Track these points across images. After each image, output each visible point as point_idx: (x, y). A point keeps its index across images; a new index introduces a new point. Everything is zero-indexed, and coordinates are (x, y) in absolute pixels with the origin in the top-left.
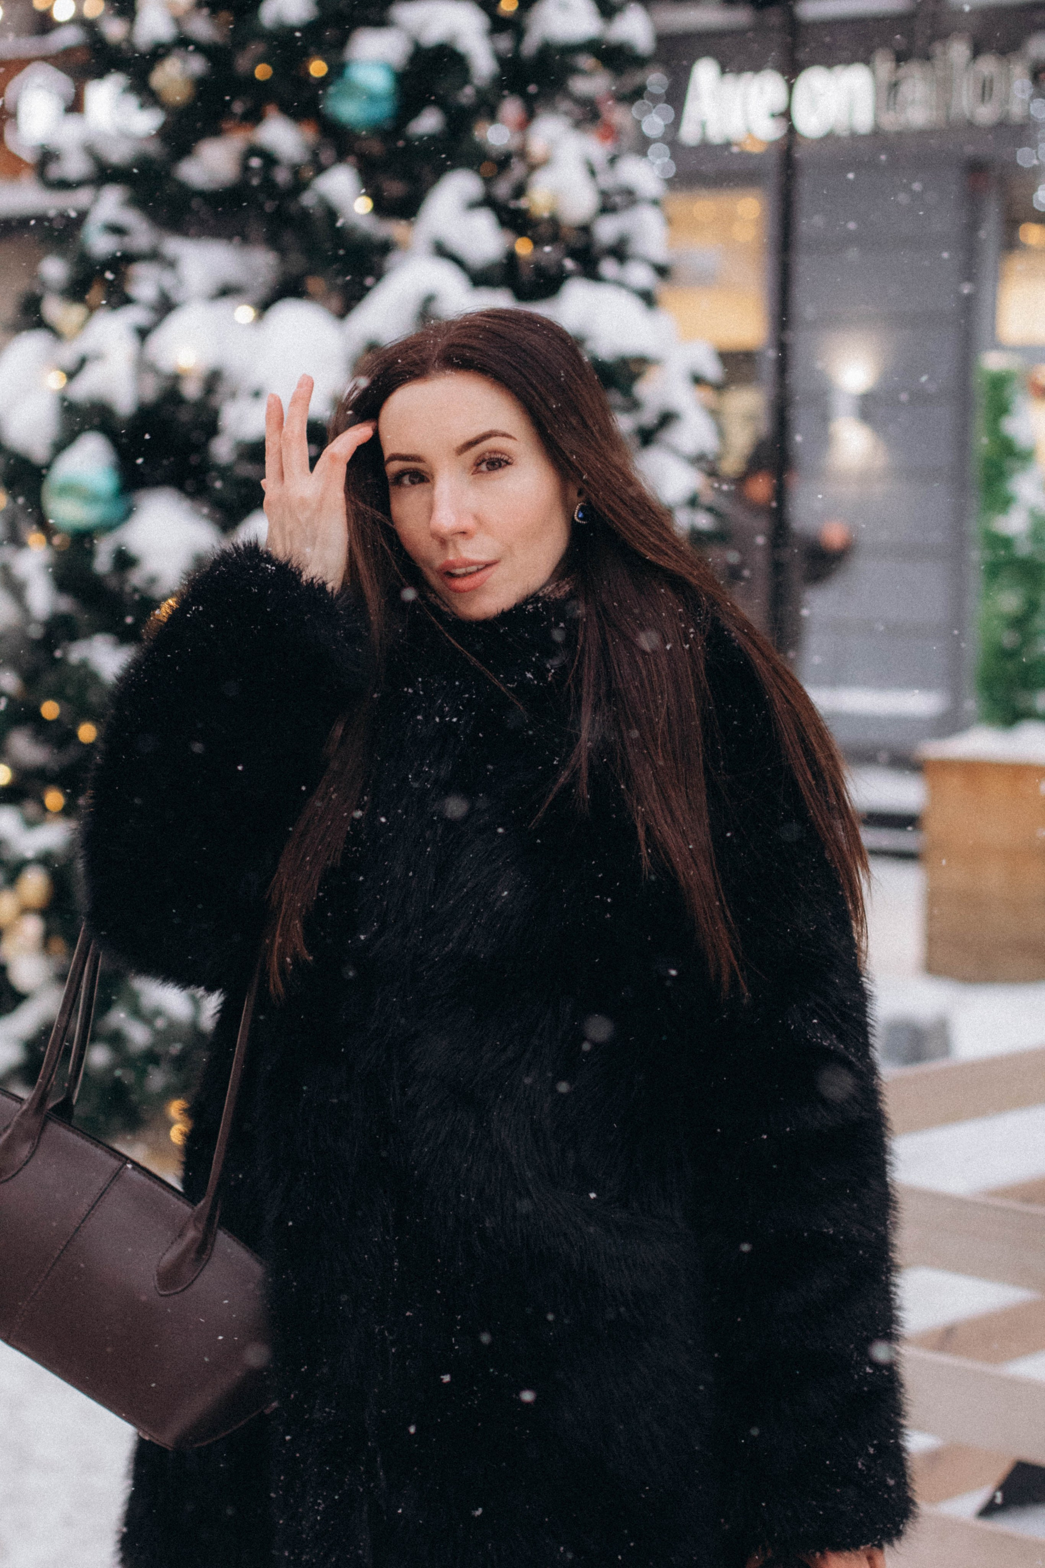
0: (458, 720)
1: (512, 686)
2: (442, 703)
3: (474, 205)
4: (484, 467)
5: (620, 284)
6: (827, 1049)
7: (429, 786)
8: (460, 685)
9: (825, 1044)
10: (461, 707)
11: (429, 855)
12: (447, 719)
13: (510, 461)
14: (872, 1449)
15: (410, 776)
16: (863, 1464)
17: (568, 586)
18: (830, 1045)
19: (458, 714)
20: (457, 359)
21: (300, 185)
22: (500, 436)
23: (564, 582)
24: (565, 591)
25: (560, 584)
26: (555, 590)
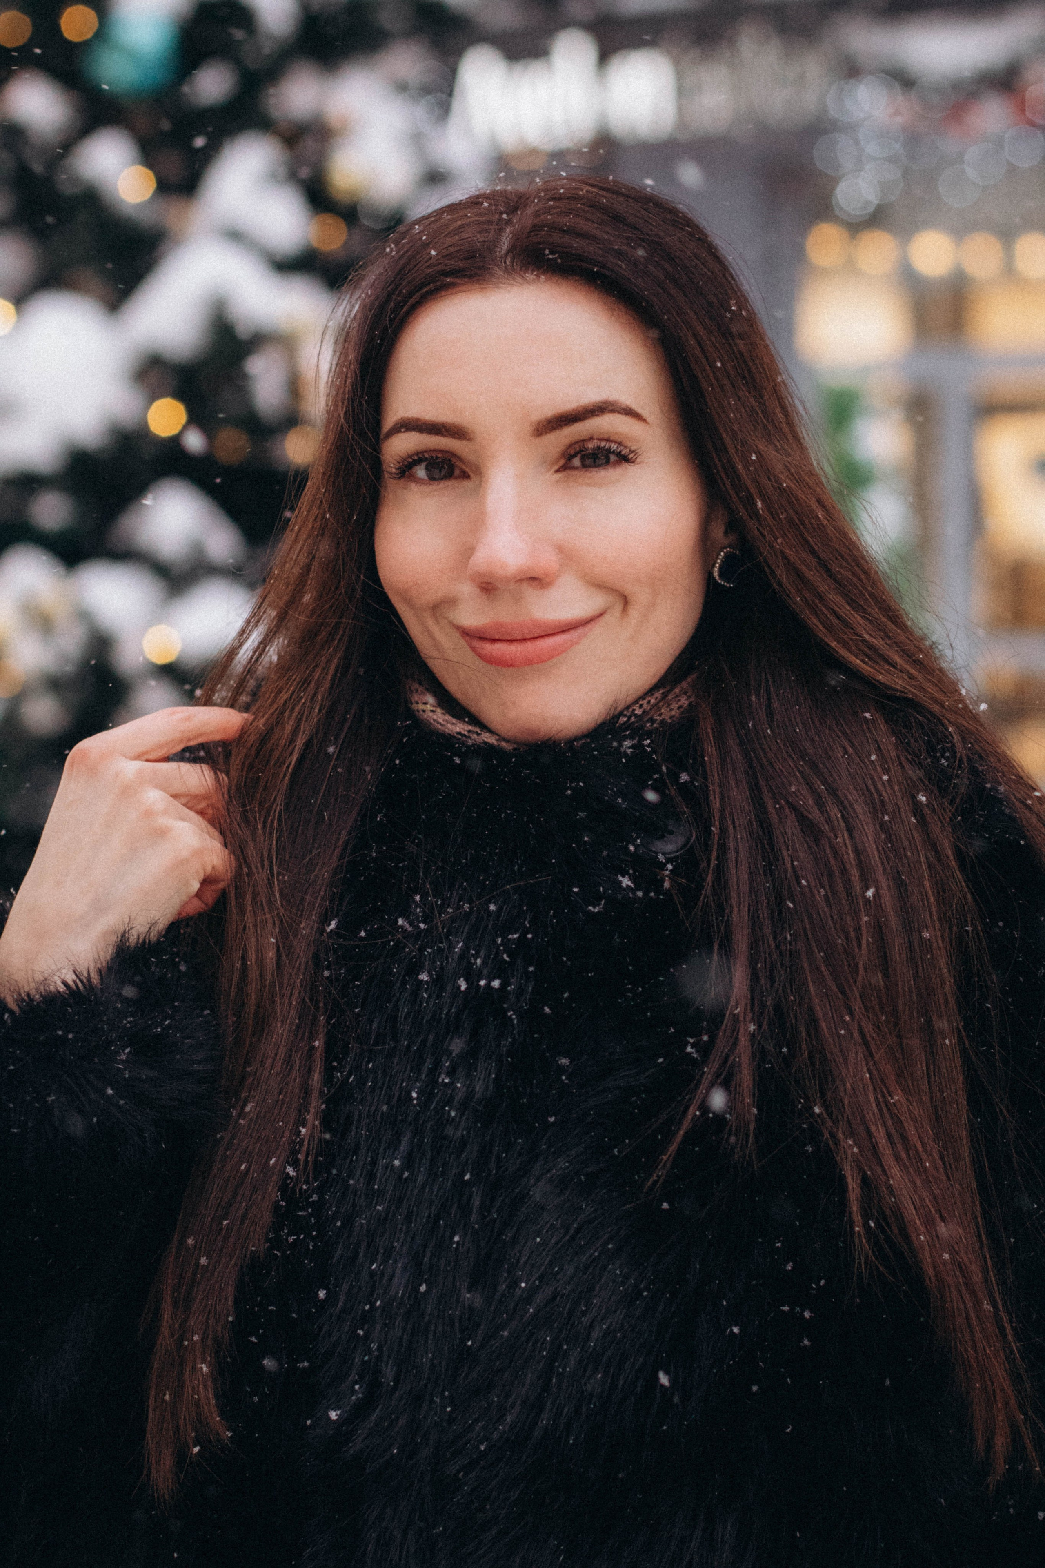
0: (503, 986)
1: (596, 909)
2: (466, 948)
10: (506, 957)
11: (457, 1248)
12: (482, 982)
13: (627, 455)
17: (685, 697)
19: (501, 971)
22: (619, 413)
23: (677, 690)
24: (678, 708)
25: (669, 692)
26: (661, 704)
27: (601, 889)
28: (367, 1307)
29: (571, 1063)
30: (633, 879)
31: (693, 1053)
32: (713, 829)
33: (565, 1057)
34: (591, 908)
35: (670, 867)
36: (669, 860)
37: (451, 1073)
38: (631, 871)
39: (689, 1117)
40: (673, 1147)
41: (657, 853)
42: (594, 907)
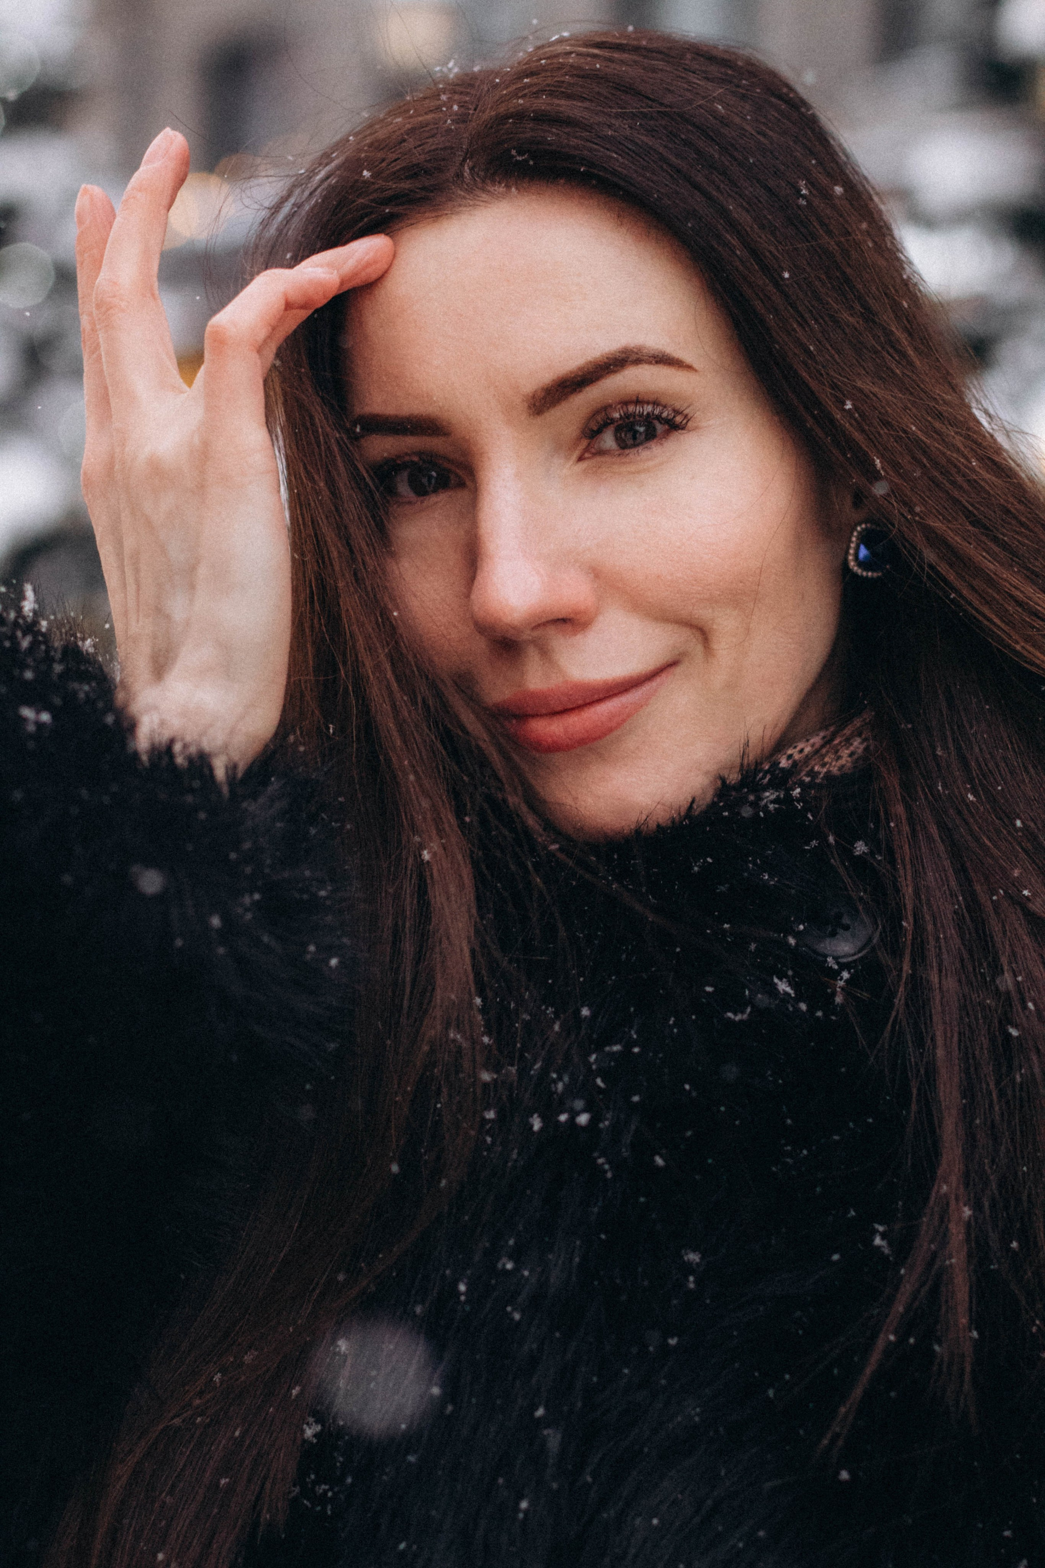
0: (594, 1121)
1: (738, 1018)
2: (545, 1071)
4: (608, 440)
7: (517, 1316)
8: (594, 1016)
10: (599, 1081)
12: (563, 1118)
13: (678, 419)
15: (462, 1288)
17: (859, 740)
20: (520, 153)
23: (847, 731)
24: (850, 755)
25: (834, 735)
26: (824, 751)
27: (747, 992)
29: (702, 1259)
30: (794, 984)
31: (883, 1247)
32: (904, 924)
33: (694, 1251)
34: (730, 1015)
35: (846, 975)
36: (843, 967)
37: (516, 1255)
38: (790, 973)
39: (880, 1344)
40: (858, 1392)
41: (826, 956)
42: (735, 1014)
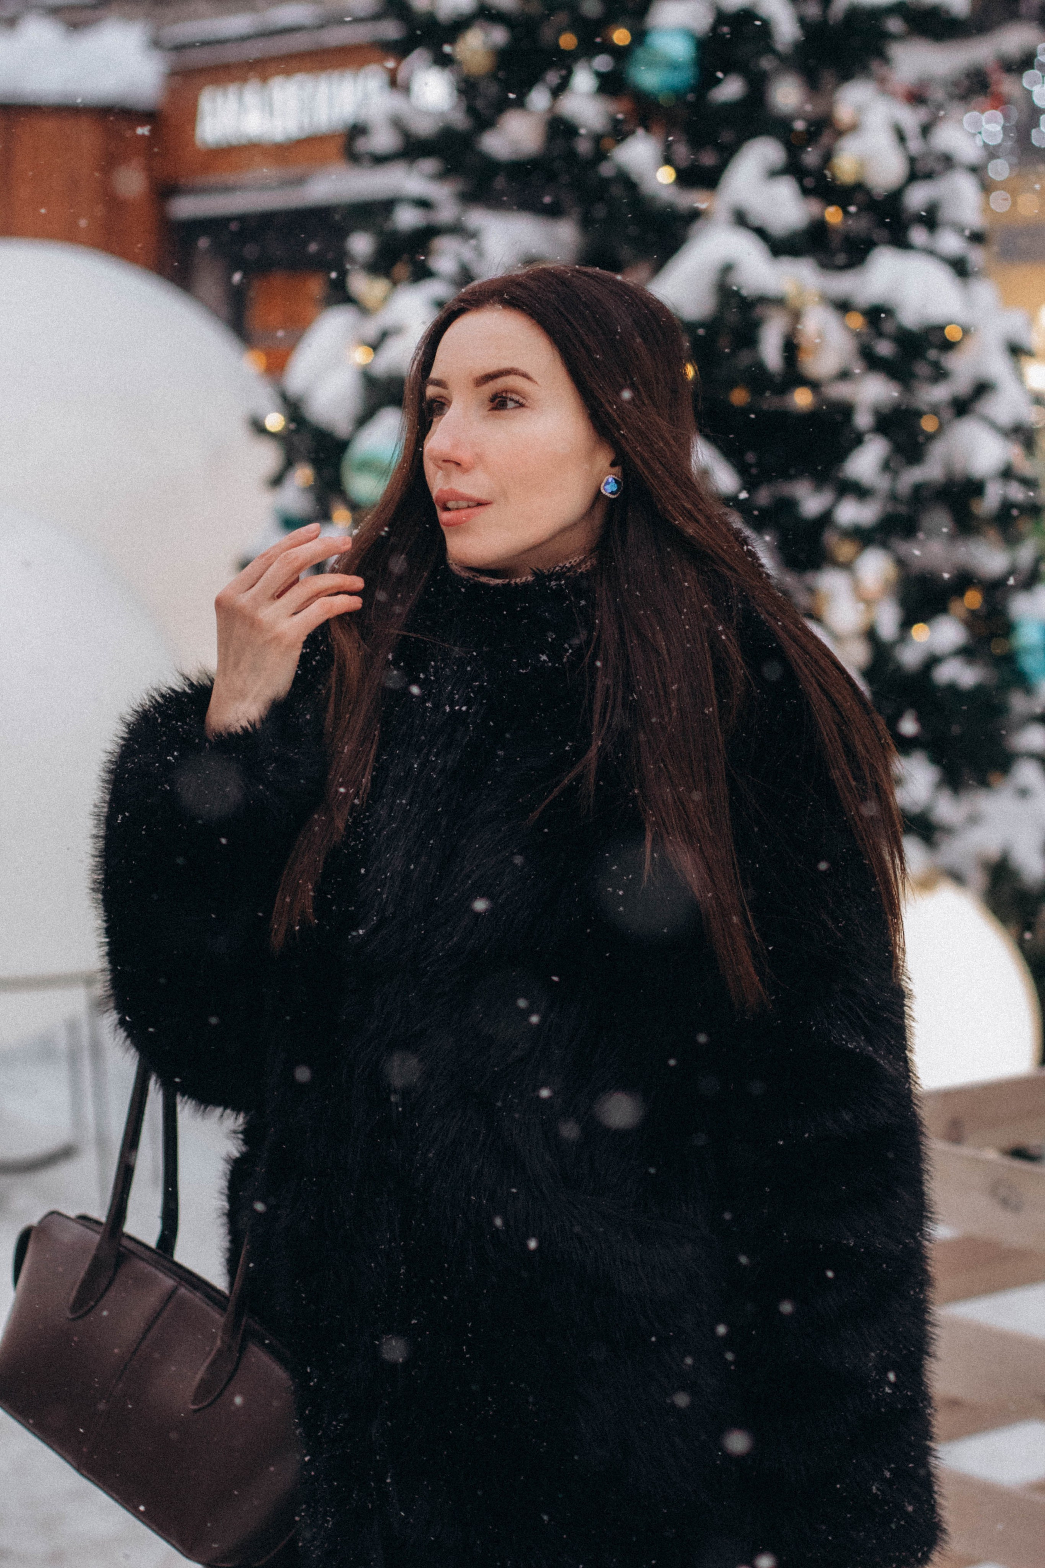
0: (468, 710)
3: (774, 174)
5: (931, 252)
6: (852, 1051)
9: (850, 1046)
10: (472, 695)
12: (457, 708)
13: (524, 403)
14: (889, 1473)
16: (878, 1489)
18: (856, 1048)
21: (601, 155)
22: (520, 375)
27: (530, 661)
28: (383, 877)
30: (548, 656)
32: (594, 633)
34: (521, 671)
35: (570, 651)
36: (570, 647)
37: (437, 755)
38: (547, 652)
42: (523, 670)
